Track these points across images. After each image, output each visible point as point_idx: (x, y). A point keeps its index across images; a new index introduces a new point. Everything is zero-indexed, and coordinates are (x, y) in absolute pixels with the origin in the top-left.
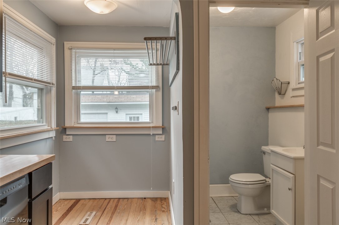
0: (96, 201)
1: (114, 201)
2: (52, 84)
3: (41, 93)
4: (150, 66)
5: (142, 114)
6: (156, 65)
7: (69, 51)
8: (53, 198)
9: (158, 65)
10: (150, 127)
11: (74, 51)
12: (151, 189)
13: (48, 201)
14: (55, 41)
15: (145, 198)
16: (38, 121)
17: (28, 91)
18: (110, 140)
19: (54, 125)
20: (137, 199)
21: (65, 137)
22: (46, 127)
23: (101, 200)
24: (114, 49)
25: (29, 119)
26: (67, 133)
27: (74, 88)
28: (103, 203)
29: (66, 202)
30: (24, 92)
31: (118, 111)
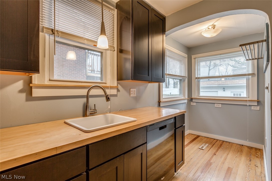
0: (209, 139)
1: (220, 141)
2: (186, 77)
3: (181, 82)
4: (247, 61)
5: (243, 92)
6: (251, 60)
7: (194, 59)
8: (185, 132)
9: (253, 59)
10: (246, 101)
11: (196, 59)
12: (248, 140)
13: (183, 131)
14: (187, 56)
15: (243, 145)
16: (180, 95)
17: (175, 81)
18: (218, 106)
19: (186, 97)
20: (236, 144)
21: (192, 103)
22: (183, 98)
23: (211, 139)
24: (220, 54)
25: (176, 94)
26: (193, 101)
27: (196, 78)
28: (213, 141)
29: (192, 136)
30: (174, 81)
31: (225, 90)
